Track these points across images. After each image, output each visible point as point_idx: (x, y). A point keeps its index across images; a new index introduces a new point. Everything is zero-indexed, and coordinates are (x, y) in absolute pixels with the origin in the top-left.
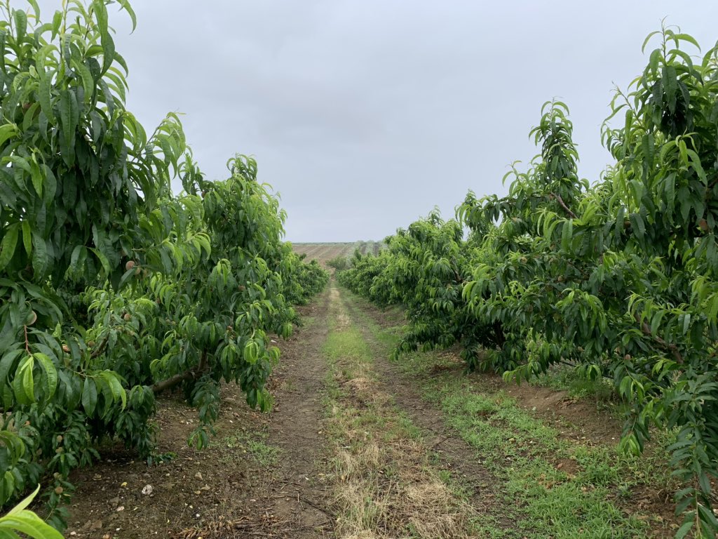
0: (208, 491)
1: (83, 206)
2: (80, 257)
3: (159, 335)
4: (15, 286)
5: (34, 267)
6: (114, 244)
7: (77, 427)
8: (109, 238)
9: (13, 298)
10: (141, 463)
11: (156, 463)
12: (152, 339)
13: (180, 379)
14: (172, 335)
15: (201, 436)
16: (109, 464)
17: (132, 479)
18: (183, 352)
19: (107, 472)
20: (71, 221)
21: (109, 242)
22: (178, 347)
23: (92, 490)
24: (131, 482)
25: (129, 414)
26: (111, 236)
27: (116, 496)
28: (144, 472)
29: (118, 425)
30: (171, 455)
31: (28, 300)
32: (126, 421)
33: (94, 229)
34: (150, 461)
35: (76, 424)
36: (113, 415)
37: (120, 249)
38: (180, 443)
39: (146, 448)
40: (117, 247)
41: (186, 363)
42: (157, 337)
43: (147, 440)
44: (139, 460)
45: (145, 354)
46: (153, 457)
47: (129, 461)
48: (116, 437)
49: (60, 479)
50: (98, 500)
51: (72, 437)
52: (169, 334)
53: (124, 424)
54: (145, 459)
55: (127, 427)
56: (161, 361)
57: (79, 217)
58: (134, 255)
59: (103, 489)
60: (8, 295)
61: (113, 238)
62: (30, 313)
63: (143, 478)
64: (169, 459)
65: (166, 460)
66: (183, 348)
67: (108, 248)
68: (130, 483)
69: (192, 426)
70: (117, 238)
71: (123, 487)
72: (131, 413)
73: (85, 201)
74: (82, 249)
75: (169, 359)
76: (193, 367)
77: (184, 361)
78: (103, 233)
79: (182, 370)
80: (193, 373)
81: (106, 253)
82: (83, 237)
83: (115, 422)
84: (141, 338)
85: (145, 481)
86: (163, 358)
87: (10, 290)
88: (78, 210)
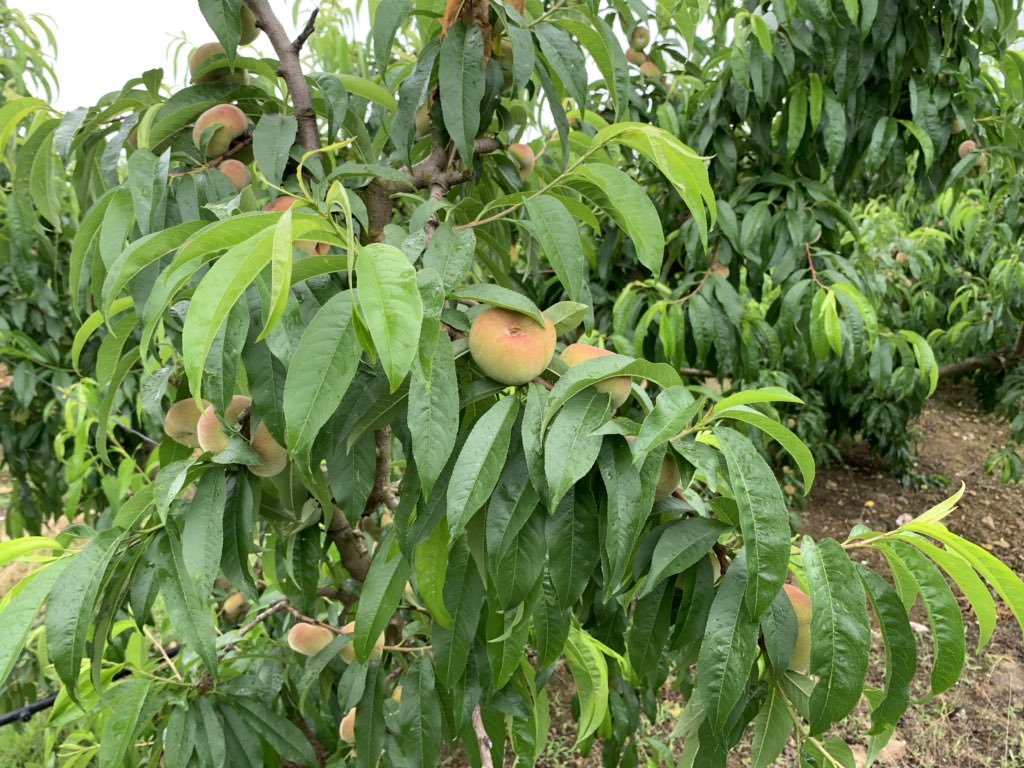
0: (1005, 550)
1: (900, 45)
2: (886, 136)
3: (942, 292)
4: (792, 185)
5: (828, 150)
6: (941, 112)
7: (813, 412)
8: (932, 102)
9: (790, 203)
10: (892, 481)
11: (917, 486)
12: (930, 299)
13: (975, 365)
14: (969, 294)
15: (1011, 462)
16: (846, 472)
17: (881, 501)
18: (987, 323)
19: (844, 481)
20: (877, 74)
21: (933, 109)
22: (979, 313)
23: (825, 500)
24: (880, 504)
25: (886, 407)
26: (936, 98)
27: (858, 517)
28: (899, 495)
29: (870, 420)
30: (941, 481)
31: (808, 205)
32: (882, 417)
33: (912, 86)
34: (906, 481)
35: (812, 407)
36: (862, 405)
37: (951, 121)
38: (955, 466)
39: (903, 461)
40: (946, 116)
41: (992, 341)
42: (937, 295)
43: (904, 449)
44: (890, 476)
45: (916, 321)
46: (911, 476)
47: (875, 474)
48: (858, 437)
49: (792, 476)
50: (834, 516)
51: (808, 425)
52: (964, 290)
53: (878, 420)
54: (900, 476)
55: (883, 425)
56: (949, 332)
57: (891, 64)
58: (976, 130)
59: (840, 503)
60: (781, 199)
61: (940, 101)
62: (813, 226)
63: (897, 502)
64: (937, 485)
65: (933, 486)
66: (989, 315)
67: (930, 120)
68: (878, 505)
69: (972, 444)
70: (946, 101)
71: (868, 507)
72: (890, 405)
73: (904, 34)
74: (888, 123)
75: (962, 331)
76: (1003, 349)
77: (989, 337)
78: (926, 93)
79: (984, 351)
80: (1003, 360)
81: (926, 126)
82: (889, 103)
83: (864, 415)
84: (913, 295)
85: (900, 508)
86: (951, 329)
87: (785, 191)
88: (891, 53)
